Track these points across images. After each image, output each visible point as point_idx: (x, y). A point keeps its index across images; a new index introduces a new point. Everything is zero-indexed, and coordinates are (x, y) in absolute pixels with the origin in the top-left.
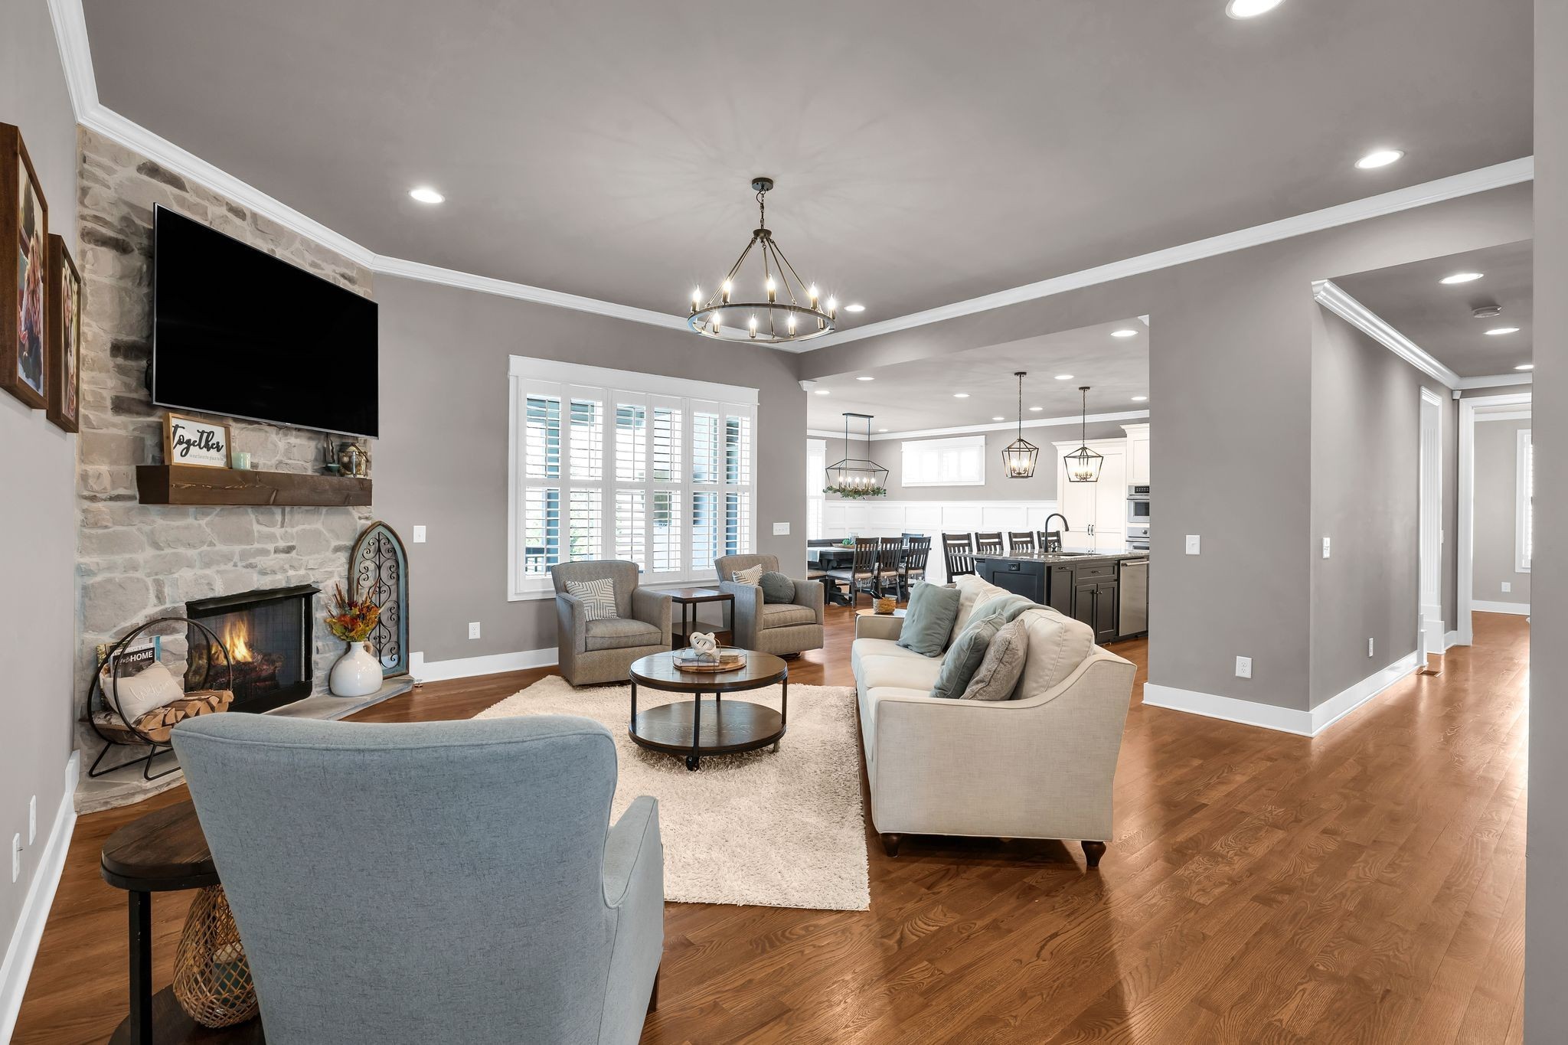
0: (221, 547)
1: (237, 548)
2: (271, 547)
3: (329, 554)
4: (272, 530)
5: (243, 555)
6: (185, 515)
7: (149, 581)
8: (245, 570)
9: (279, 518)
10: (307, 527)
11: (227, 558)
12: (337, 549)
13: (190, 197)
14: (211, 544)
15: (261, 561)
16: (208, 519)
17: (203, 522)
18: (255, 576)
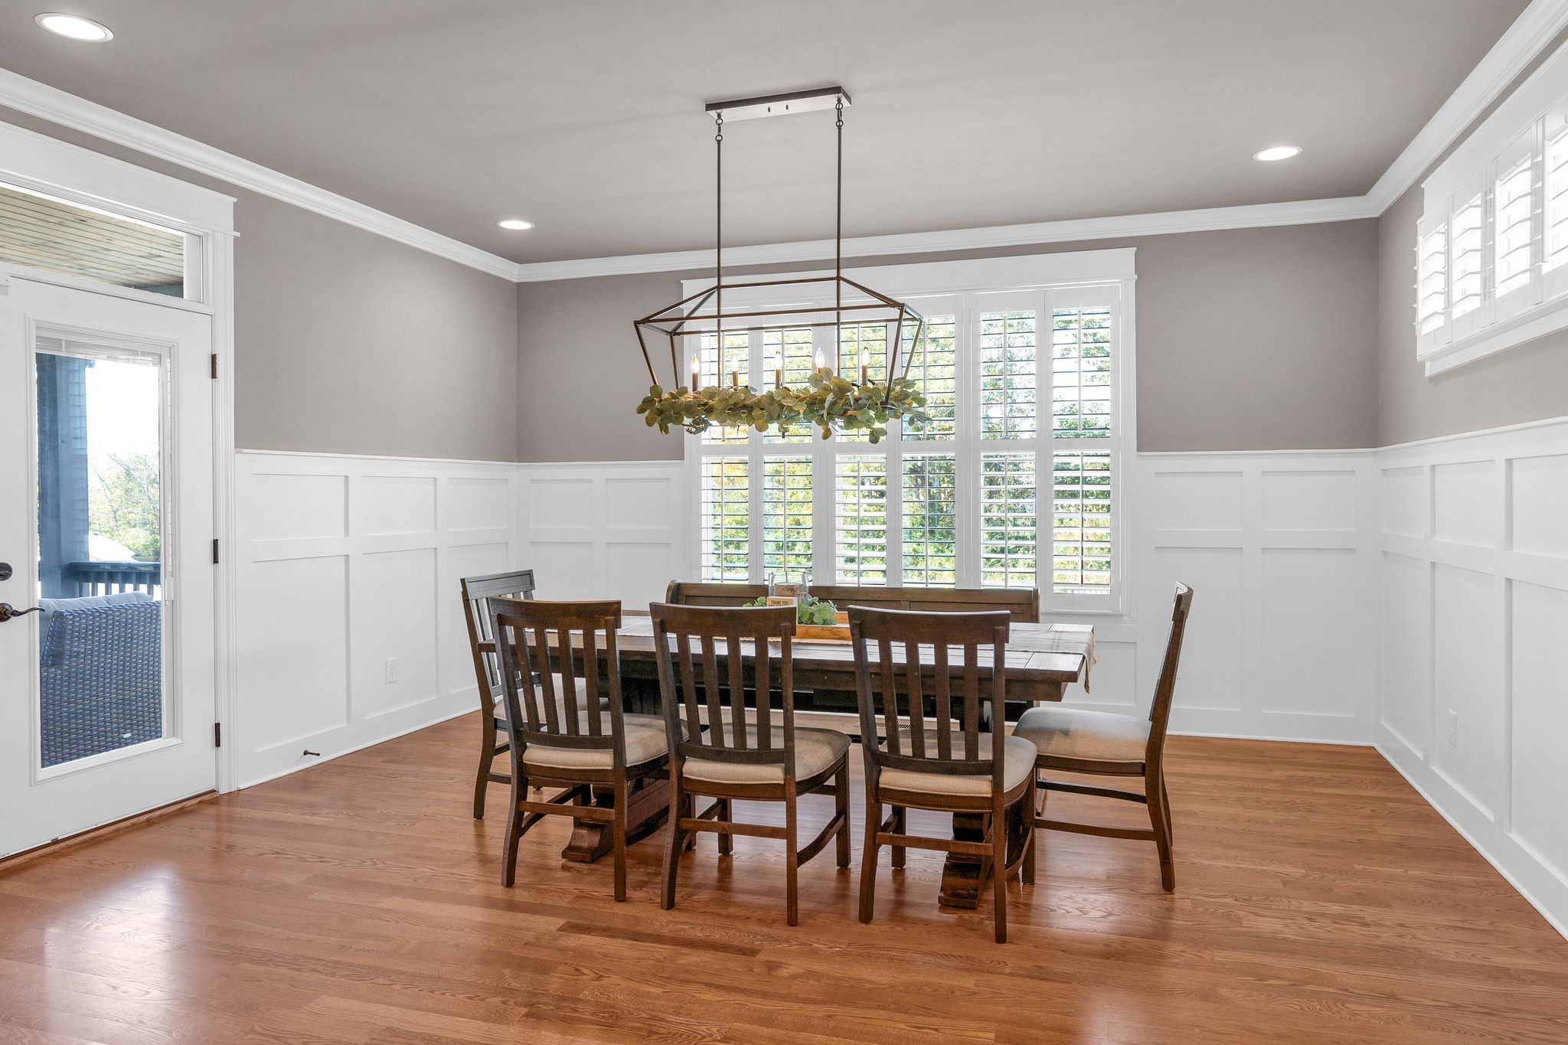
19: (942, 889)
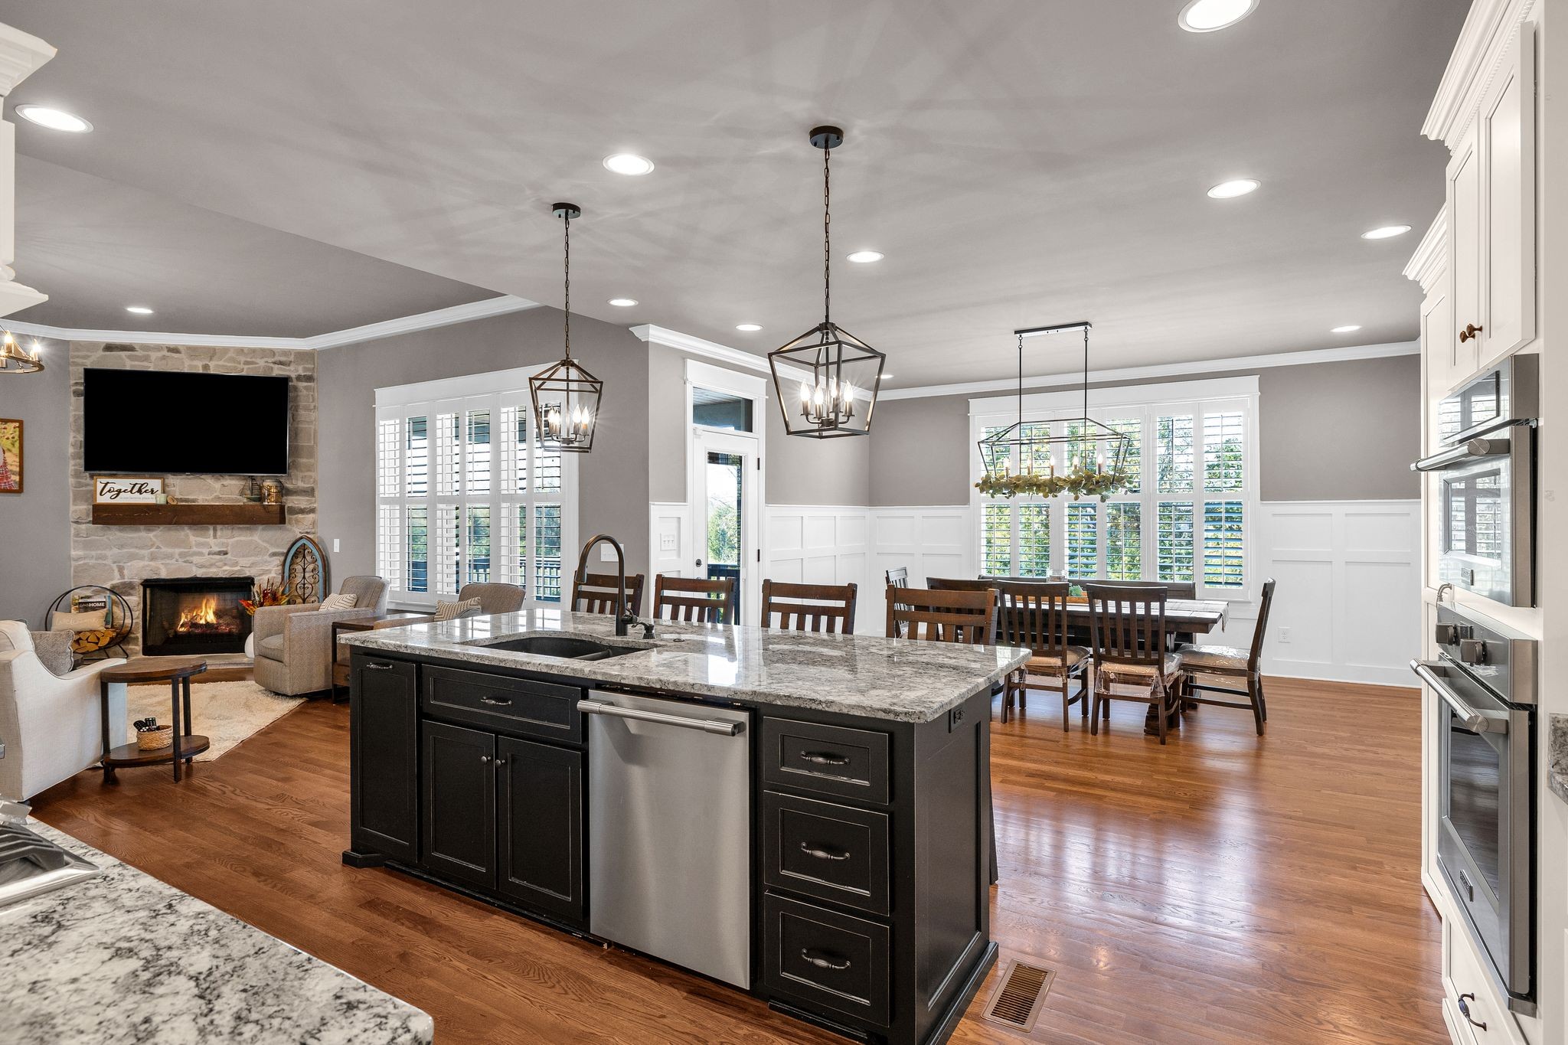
0: (164, 549)
1: (177, 551)
2: (206, 551)
3: (267, 558)
4: (208, 540)
5: (181, 555)
6: (140, 531)
7: (114, 566)
8: (185, 564)
9: (211, 532)
10: (242, 538)
11: (170, 556)
12: (274, 554)
13: (140, 353)
14: (158, 547)
15: (196, 559)
16: (154, 533)
17: (151, 535)
18: (194, 568)
19: (1146, 726)
